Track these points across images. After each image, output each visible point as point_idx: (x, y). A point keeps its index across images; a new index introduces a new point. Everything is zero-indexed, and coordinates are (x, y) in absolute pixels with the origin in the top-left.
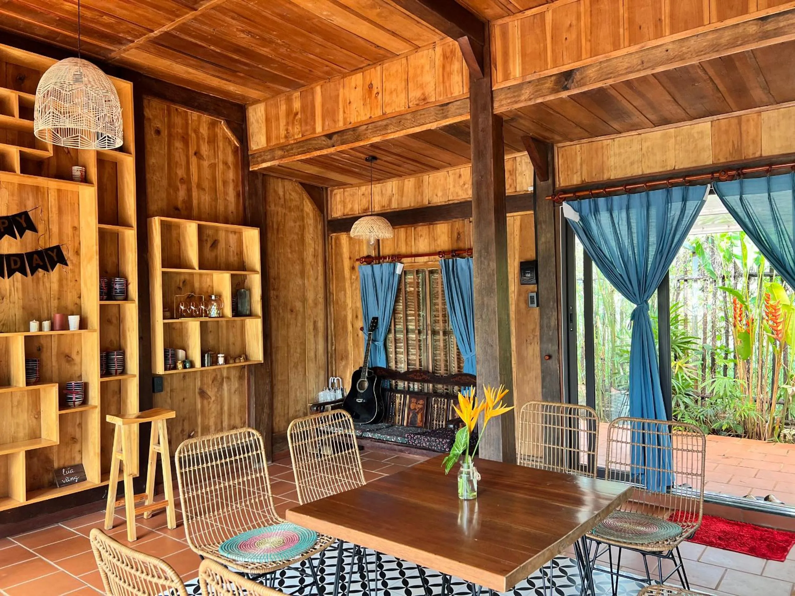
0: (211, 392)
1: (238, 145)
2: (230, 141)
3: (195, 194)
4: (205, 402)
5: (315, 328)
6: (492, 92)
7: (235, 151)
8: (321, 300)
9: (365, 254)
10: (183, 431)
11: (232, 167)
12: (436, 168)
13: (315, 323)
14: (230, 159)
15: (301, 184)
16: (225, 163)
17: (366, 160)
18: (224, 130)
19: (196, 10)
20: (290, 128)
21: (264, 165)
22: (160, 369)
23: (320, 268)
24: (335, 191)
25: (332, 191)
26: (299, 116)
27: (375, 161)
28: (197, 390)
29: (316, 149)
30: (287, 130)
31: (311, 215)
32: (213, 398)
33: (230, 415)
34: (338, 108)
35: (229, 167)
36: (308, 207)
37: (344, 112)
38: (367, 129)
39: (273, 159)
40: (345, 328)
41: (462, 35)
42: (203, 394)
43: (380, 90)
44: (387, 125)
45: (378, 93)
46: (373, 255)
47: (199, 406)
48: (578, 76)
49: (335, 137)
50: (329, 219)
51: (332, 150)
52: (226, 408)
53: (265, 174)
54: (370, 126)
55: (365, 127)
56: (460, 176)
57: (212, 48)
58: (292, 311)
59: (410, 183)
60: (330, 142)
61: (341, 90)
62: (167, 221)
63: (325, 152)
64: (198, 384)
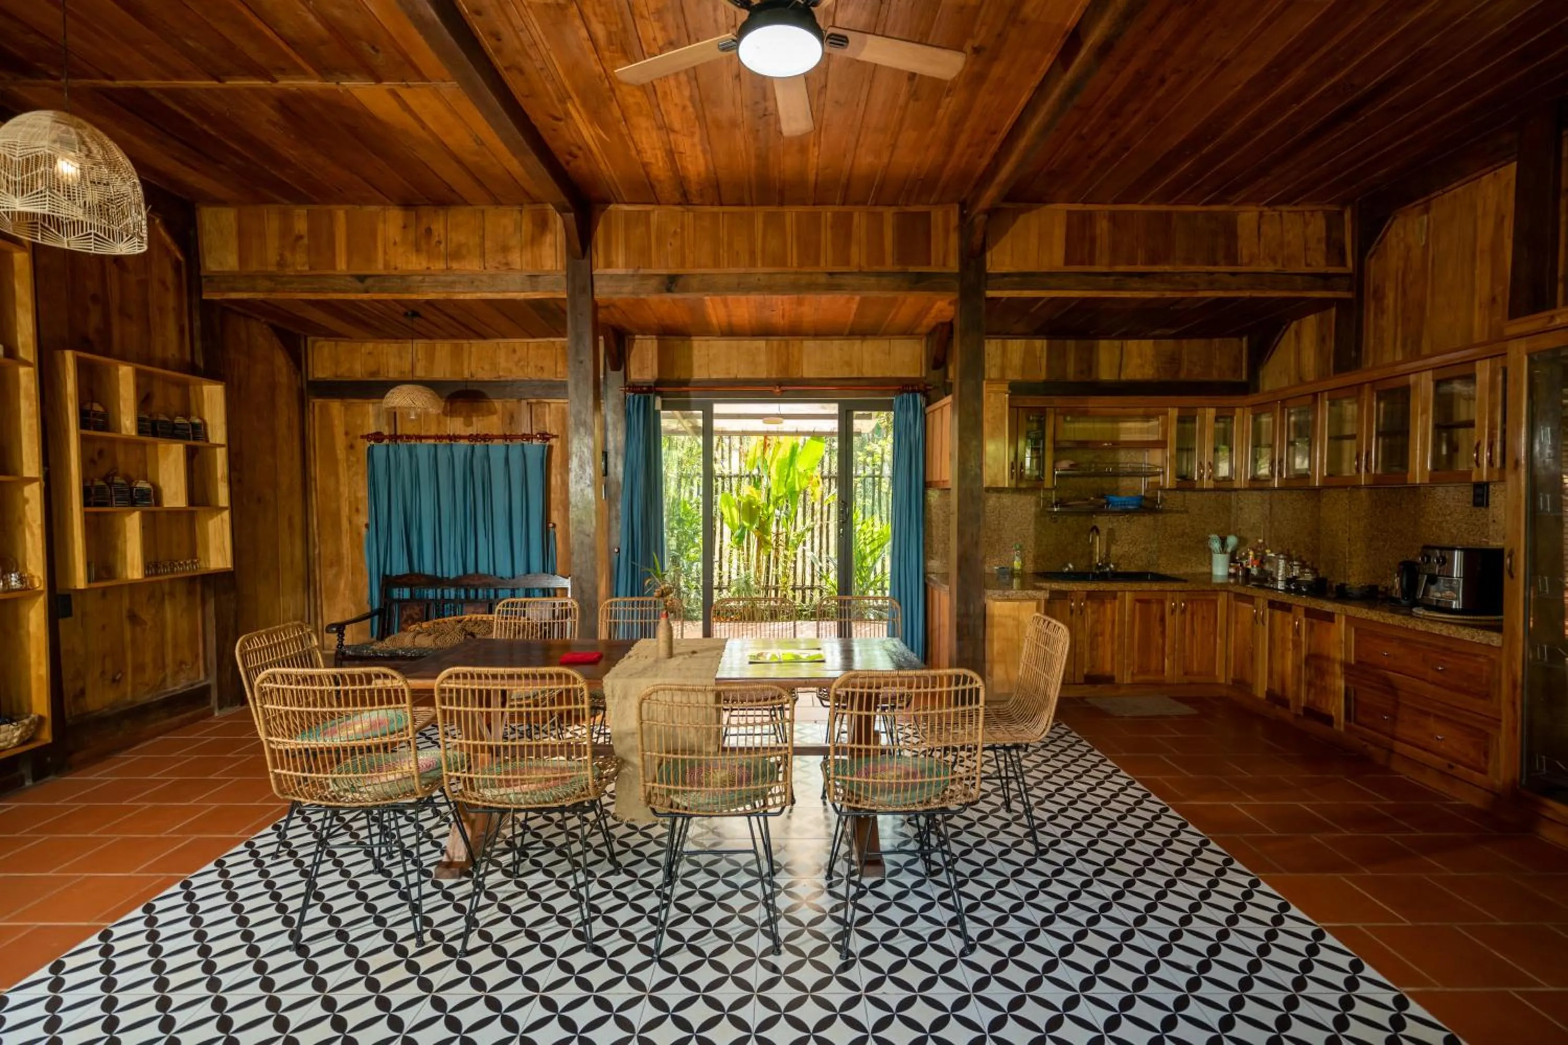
0: (146, 615)
1: (181, 258)
2: (168, 251)
3: (115, 320)
4: (138, 629)
5: (291, 525)
6: (592, 276)
7: (177, 266)
8: (298, 487)
9: (373, 430)
10: (103, 673)
11: (172, 288)
12: (483, 337)
13: (290, 519)
14: (170, 276)
15: (273, 327)
16: (163, 283)
17: (406, 314)
18: (159, 232)
19: (219, 81)
20: (288, 255)
21: (234, 296)
22: (80, 580)
23: (296, 443)
24: (319, 344)
25: (314, 342)
26: (305, 241)
27: (416, 319)
28: (125, 613)
29: (335, 291)
30: (281, 255)
31: (284, 370)
32: (150, 624)
33: (175, 646)
34: (376, 247)
35: (167, 289)
36: (281, 360)
37: (385, 253)
38: (423, 281)
39: (254, 290)
40: (337, 524)
41: (569, 211)
42: (133, 618)
43: (442, 237)
44: (454, 282)
45: (439, 242)
46: (386, 433)
47: (128, 636)
48: (681, 281)
49: (369, 282)
50: (310, 378)
51: (365, 296)
52: (169, 635)
53: (226, 309)
54: (427, 279)
55: (420, 278)
56: (514, 351)
57: (205, 127)
58: (259, 500)
59: (443, 348)
60: (359, 285)
61: (381, 226)
62: (87, 359)
63: (351, 296)
64: (126, 603)
